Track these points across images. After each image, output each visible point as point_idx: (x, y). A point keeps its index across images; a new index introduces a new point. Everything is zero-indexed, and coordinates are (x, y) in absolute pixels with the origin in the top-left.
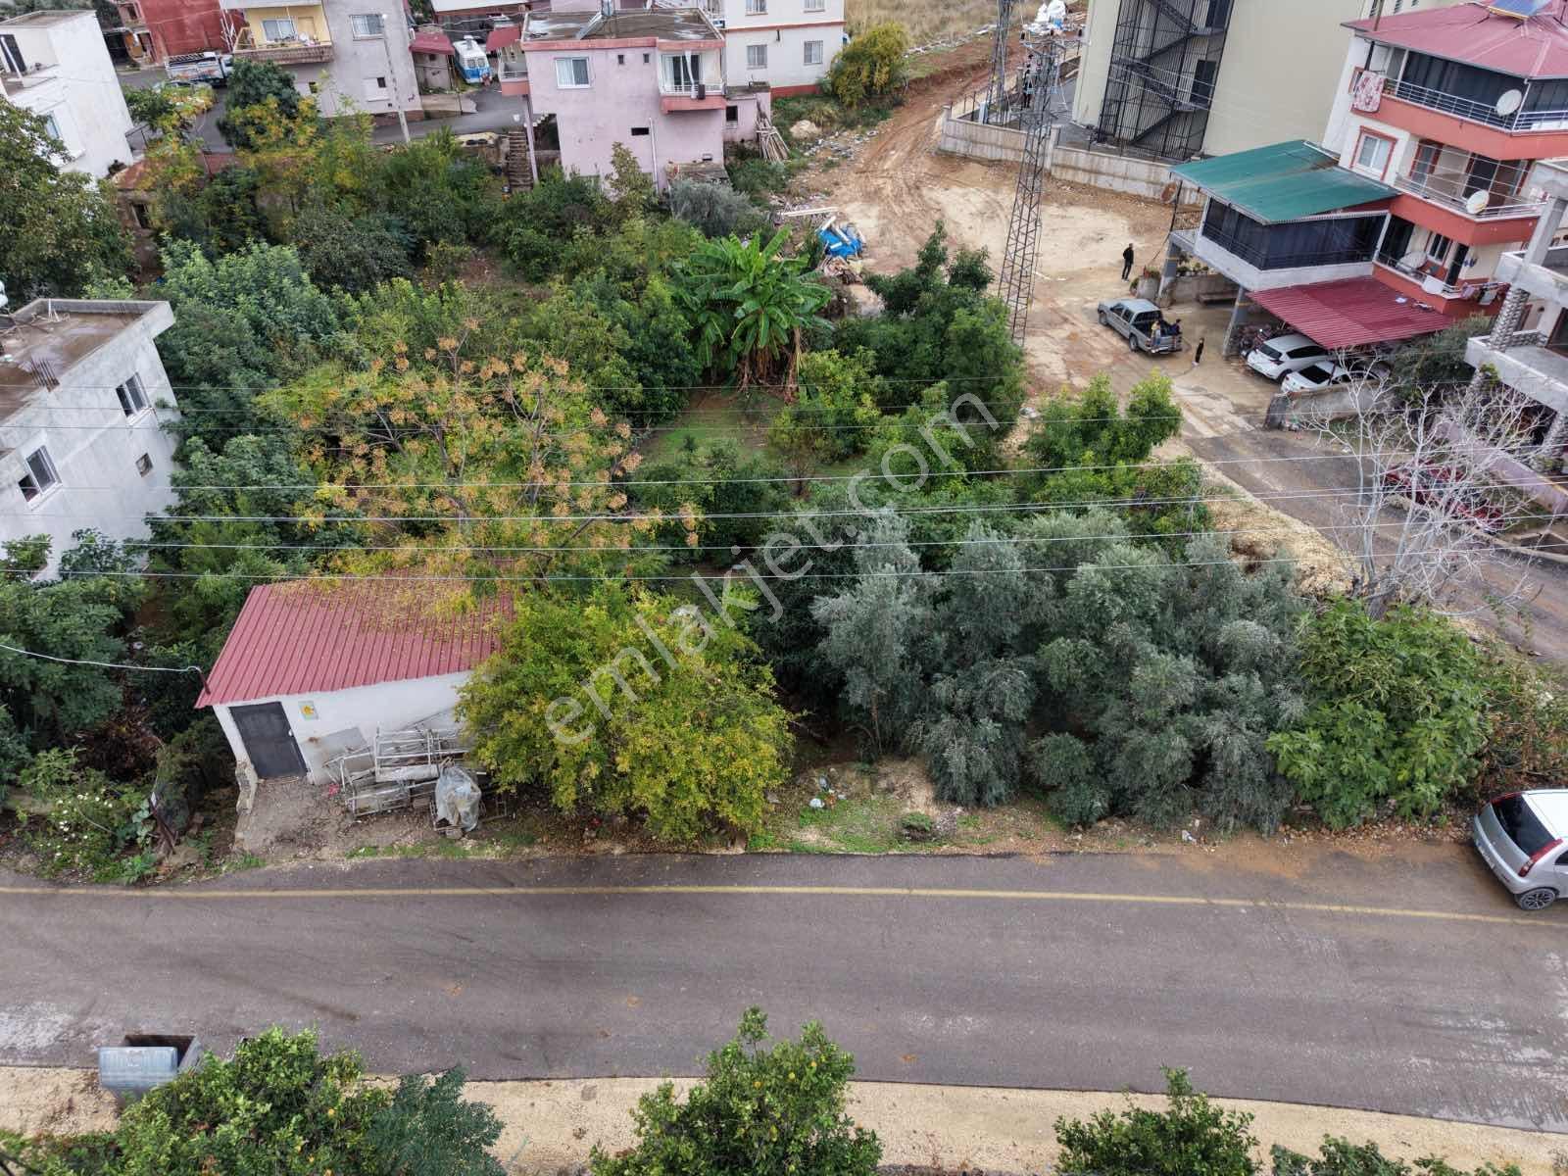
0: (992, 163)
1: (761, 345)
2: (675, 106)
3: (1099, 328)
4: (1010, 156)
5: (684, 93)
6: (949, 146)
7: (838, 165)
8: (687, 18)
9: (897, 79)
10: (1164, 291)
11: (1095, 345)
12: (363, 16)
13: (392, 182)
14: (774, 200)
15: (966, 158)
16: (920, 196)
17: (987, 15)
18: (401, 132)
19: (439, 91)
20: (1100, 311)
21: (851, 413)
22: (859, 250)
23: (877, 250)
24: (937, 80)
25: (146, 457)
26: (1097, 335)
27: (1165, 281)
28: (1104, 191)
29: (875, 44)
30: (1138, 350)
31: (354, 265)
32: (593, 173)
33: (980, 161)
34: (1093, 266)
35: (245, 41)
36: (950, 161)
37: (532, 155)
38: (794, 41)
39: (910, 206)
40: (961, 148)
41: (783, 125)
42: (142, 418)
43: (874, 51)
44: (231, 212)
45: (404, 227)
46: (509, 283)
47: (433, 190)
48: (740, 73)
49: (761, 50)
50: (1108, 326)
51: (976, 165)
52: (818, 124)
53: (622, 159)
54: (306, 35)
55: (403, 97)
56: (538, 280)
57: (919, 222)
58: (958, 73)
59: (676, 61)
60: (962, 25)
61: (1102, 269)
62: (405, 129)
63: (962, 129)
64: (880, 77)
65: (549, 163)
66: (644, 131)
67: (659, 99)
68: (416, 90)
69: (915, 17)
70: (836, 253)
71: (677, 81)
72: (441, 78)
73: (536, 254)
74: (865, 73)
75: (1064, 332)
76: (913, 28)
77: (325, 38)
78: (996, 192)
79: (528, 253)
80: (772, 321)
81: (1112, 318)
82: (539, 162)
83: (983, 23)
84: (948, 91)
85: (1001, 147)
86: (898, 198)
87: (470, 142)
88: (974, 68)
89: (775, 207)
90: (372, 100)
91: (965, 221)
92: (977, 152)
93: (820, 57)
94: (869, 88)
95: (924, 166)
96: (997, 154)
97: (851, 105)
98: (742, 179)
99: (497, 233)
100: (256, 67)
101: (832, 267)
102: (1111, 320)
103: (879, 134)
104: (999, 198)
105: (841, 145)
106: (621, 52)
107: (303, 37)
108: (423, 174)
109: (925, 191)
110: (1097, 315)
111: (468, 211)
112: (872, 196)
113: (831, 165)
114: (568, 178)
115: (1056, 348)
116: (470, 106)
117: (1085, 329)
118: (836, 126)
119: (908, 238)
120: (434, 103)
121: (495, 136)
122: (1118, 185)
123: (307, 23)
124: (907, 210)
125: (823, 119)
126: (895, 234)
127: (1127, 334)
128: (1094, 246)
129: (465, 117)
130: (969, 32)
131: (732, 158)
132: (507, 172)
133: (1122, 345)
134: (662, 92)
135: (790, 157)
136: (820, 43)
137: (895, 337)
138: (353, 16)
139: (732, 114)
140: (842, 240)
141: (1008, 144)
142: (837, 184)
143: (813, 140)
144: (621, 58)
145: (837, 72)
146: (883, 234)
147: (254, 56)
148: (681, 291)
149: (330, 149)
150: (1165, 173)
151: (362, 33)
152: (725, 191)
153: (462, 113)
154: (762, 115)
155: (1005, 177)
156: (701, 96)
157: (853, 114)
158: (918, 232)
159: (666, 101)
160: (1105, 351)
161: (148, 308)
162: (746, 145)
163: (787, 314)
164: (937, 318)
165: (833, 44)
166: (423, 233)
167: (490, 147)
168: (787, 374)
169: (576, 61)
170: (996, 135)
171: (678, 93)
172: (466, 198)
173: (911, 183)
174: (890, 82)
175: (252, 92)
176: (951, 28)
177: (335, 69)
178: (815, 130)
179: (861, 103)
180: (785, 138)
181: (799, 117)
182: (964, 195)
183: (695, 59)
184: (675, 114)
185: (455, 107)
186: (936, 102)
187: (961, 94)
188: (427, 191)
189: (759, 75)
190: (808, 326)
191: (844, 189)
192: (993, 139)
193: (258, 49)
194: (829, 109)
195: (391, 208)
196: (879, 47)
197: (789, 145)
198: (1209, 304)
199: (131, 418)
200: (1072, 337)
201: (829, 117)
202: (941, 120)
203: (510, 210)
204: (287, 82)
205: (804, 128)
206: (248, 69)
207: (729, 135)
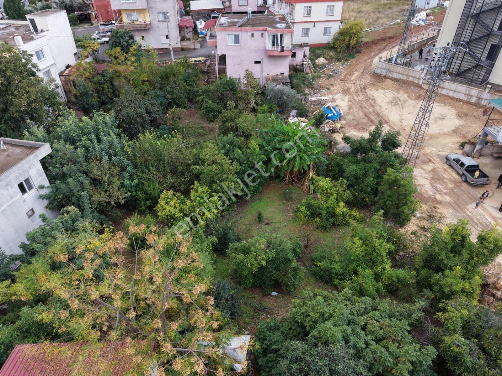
0: (396, 80)
1: (296, 169)
2: (271, 54)
3: (446, 166)
4: (405, 78)
5: (275, 49)
6: (379, 71)
7: (333, 76)
8: (280, 18)
9: (359, 42)
10: (477, 151)
11: (445, 176)
12: (162, 13)
13: (163, 78)
14: (307, 91)
15: (385, 77)
16: (366, 92)
17: (395, 16)
18: (170, 56)
19: (188, 39)
20: (447, 159)
21: (333, 209)
22: (340, 117)
23: (347, 117)
24: (375, 43)
25: (32, 209)
26: (446, 170)
27: (478, 147)
28: (445, 95)
29: (352, 29)
30: (466, 181)
31: (138, 117)
32: (238, 77)
33: (391, 79)
34: (441, 131)
35: (121, 21)
36: (379, 78)
37: (217, 67)
38: (320, 27)
39: (361, 97)
40: (384, 73)
41: (313, 59)
42: (31, 194)
43: (351, 32)
44: (103, 87)
45: (165, 97)
46: (201, 121)
47: (177, 83)
48: (298, 38)
49: (307, 30)
50: (450, 166)
51: (389, 80)
52: (326, 59)
53: (249, 75)
54: (141, 19)
55: (175, 42)
56: (212, 121)
57: (365, 105)
58: (383, 40)
59: (274, 36)
60: (385, 20)
61: (445, 134)
62: (172, 55)
63: (385, 65)
64: (353, 42)
65: (223, 71)
66: (259, 62)
67: (266, 51)
68: (179, 40)
69: (367, 16)
70: (329, 118)
71: (274, 45)
72: (190, 35)
73: (212, 111)
74: (347, 40)
75: (429, 167)
76: (366, 20)
77: (148, 21)
78: (398, 93)
79: (209, 110)
80: (301, 158)
81: (454, 164)
82: (219, 70)
83: (393, 19)
84: (379, 47)
85: (401, 74)
86: (357, 93)
87: (195, 61)
88: (390, 38)
89: (307, 94)
90: (164, 43)
91: (384, 106)
92: (390, 75)
93: (330, 32)
94: (348, 46)
95: (368, 79)
96: (399, 77)
97: (340, 52)
98: (294, 81)
99: (199, 100)
100: (120, 32)
101: (328, 125)
102: (452, 164)
103: (350, 65)
104: (399, 96)
105: (335, 68)
106: (253, 33)
107: (140, 20)
108: (174, 75)
109: (368, 91)
110: (446, 160)
111: (190, 90)
112: (346, 92)
113: (330, 76)
114: (228, 79)
115: (426, 176)
116: (198, 46)
117: (439, 166)
118: (333, 60)
119: (360, 112)
120: (186, 44)
121: (204, 59)
122: (451, 94)
123: (142, 15)
124: (360, 99)
125: (329, 57)
126: (355, 110)
127: (461, 173)
128: (441, 122)
129: (196, 51)
130: (389, 23)
131: (292, 72)
132: (208, 73)
133: (457, 177)
134: (267, 48)
135: (315, 72)
136: (330, 28)
137: (355, 171)
138: (159, 13)
139: (294, 55)
140: (333, 113)
141: (404, 73)
142: (332, 85)
143: (324, 65)
144: (253, 34)
145: (336, 39)
146: (350, 109)
147: (122, 27)
148: (264, 144)
149: (141, 66)
150: (475, 91)
151: (161, 19)
152: (287, 89)
153: (195, 49)
154: (305, 56)
155: (402, 86)
156: (282, 51)
157: (340, 56)
158: (365, 109)
159: (268, 52)
160: (450, 180)
161: (41, 146)
162: (298, 67)
163: (308, 155)
164: (376, 165)
165: (335, 28)
166: (171, 99)
167: (202, 63)
168: (306, 178)
169: (235, 35)
170: (400, 69)
171: (273, 49)
172: (189, 85)
173: (362, 86)
174: (357, 43)
175: (118, 41)
176: (381, 21)
177: (151, 32)
178: (325, 61)
179: (344, 51)
180: (313, 64)
181: (319, 56)
182: (384, 94)
183: (281, 36)
184: (272, 57)
185: (192, 47)
186: (374, 52)
187: (384, 49)
188: (175, 82)
189: (306, 40)
190: (317, 160)
191: (335, 87)
192: (398, 71)
193: (124, 24)
194: (332, 53)
195: (160, 89)
196: (354, 31)
197: (314, 67)
198: (497, 158)
199: (26, 195)
200: (434, 170)
201: (331, 57)
202: (376, 59)
203: (204, 92)
204: (132, 37)
205: (321, 60)
206: (117, 32)
207: (292, 64)
